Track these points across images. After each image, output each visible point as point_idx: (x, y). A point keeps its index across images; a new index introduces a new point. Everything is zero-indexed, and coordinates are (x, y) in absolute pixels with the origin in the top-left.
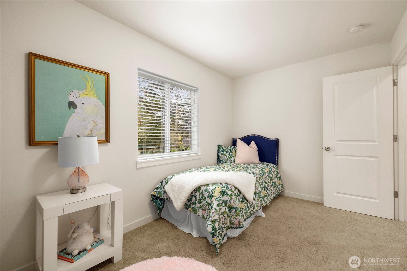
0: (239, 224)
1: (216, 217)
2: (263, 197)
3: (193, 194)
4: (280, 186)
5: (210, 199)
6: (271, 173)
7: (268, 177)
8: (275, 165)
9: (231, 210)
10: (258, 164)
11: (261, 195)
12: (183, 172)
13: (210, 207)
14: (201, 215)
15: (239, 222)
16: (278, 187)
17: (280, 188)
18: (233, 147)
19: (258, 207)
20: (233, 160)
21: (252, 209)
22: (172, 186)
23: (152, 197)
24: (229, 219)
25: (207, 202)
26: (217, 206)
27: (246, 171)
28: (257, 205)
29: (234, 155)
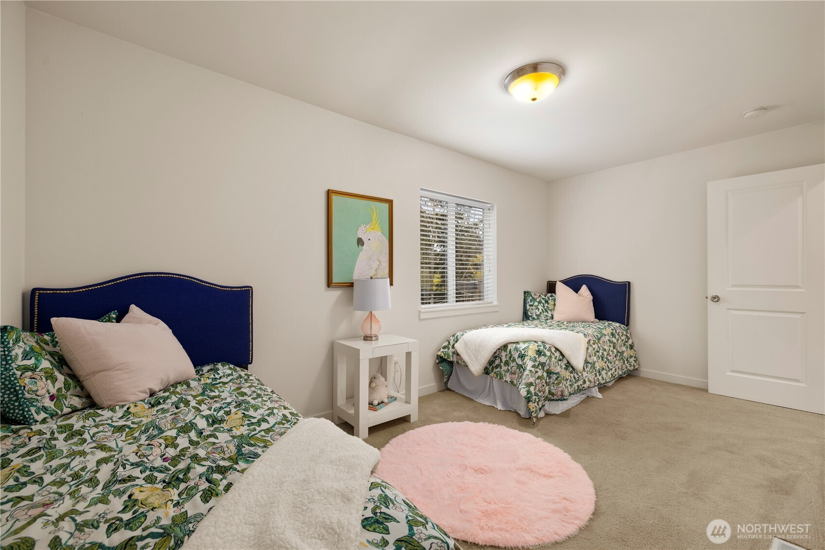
0: (562, 394)
1: (532, 380)
2: (599, 370)
3: (496, 355)
4: (632, 360)
5: (521, 360)
6: (615, 337)
7: (608, 342)
8: (623, 326)
9: (551, 376)
10: (592, 322)
11: (596, 366)
12: (476, 328)
13: (522, 369)
14: (508, 379)
15: (562, 391)
16: (627, 360)
17: (631, 362)
18: (550, 294)
19: (590, 381)
20: (550, 315)
21: (582, 383)
22: (466, 344)
23: (437, 359)
24: (547, 387)
25: (517, 364)
26: (532, 367)
27: (572, 331)
28: (588, 379)
29: (551, 307)
